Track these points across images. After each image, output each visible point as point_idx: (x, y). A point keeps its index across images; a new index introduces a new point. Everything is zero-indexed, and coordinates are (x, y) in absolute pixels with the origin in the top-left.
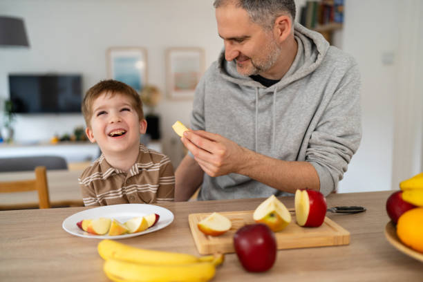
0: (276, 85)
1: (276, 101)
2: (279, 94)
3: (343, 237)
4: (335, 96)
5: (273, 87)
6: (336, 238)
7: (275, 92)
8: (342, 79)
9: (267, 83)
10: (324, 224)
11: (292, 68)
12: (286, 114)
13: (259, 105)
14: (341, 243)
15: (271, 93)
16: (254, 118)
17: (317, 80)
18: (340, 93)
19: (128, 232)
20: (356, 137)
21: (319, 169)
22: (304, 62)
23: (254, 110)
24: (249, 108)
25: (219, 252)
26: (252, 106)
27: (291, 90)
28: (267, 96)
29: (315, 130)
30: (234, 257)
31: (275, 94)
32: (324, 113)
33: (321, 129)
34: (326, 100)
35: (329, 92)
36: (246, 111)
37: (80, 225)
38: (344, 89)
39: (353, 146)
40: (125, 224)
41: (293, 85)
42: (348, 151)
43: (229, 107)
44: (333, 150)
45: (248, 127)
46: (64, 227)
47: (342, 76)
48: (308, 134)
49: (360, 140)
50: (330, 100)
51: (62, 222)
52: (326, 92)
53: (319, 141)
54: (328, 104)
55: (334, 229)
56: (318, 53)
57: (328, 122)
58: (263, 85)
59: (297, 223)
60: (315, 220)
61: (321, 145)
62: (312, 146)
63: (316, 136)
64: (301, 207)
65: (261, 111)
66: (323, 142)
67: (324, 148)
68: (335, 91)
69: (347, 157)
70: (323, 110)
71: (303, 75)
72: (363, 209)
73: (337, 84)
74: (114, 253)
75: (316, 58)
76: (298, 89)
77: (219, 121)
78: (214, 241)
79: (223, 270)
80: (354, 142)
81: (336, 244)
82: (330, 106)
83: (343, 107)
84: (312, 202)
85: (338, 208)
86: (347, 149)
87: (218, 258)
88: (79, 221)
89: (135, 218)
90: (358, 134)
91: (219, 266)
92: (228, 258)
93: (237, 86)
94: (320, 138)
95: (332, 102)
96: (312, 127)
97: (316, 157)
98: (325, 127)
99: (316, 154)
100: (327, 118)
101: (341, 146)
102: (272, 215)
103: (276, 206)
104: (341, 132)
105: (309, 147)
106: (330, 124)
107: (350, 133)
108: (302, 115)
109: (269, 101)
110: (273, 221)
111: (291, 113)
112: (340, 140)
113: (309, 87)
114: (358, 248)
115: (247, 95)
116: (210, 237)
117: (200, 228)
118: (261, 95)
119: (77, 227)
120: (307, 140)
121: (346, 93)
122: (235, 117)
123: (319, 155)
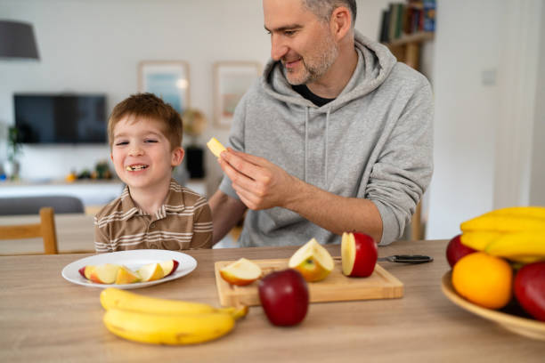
0: (330, 104)
1: (330, 124)
2: (334, 116)
3: (395, 288)
4: (401, 120)
5: (325, 106)
6: (386, 290)
7: (328, 112)
8: (410, 101)
9: (320, 102)
10: (374, 273)
11: (350, 85)
12: (342, 141)
13: (310, 129)
14: (391, 296)
15: (324, 114)
16: (304, 144)
17: (380, 101)
18: (408, 116)
19: (139, 281)
20: (426, 172)
21: (382, 209)
22: (365, 78)
23: (303, 135)
24: (298, 132)
25: (242, 303)
26: (302, 129)
27: (347, 112)
28: (319, 118)
29: (377, 162)
30: (260, 310)
31: (328, 115)
32: (388, 142)
33: (384, 160)
34: (390, 125)
35: (394, 116)
36: (295, 136)
37: (82, 272)
38: (411, 113)
39: (422, 182)
40: (137, 272)
41: (351, 104)
42: (417, 188)
43: (275, 131)
44: (398, 186)
45: (297, 155)
46: (63, 275)
47: (409, 97)
48: (369, 166)
49: (430, 175)
50: (395, 126)
51: (62, 269)
52: (391, 115)
53: (381, 174)
54: (393, 130)
55: (386, 280)
56: (380, 67)
57: (393, 152)
58: (314, 103)
59: (343, 273)
60: (363, 268)
61: (385, 179)
62: (373, 181)
63: (378, 169)
64: (347, 253)
65: (313, 136)
66: (387, 176)
67: (389, 184)
68: (401, 115)
69: (416, 196)
70: (386, 136)
71: (362, 93)
72: (428, 258)
73: (404, 106)
74: (117, 302)
75: (378, 74)
76: (356, 112)
77: (262, 147)
78: (239, 291)
79: (244, 324)
80: (424, 177)
81: (386, 297)
82: (394, 132)
83: (411, 134)
84: (358, 247)
85: (398, 257)
86: (415, 185)
87: (240, 310)
88: (81, 267)
89: (149, 265)
90: (429, 168)
91: (240, 319)
92: (253, 311)
93: (284, 104)
94: (383, 171)
95: (397, 128)
96: (373, 158)
97: (378, 194)
98: (390, 158)
99: (378, 190)
100: (392, 146)
101: (407, 182)
102: (309, 261)
103: (316, 251)
104: (409, 165)
105: (369, 182)
106: (395, 154)
107: (420, 166)
108: (361, 142)
109: (321, 124)
110: (311, 268)
111: (347, 140)
112: (407, 174)
113: (370, 109)
114: (411, 302)
115: (295, 116)
116: (236, 287)
117: (223, 276)
118: (312, 116)
119: (79, 274)
120: (367, 173)
121: (415, 117)
122: (280, 142)
123: (382, 192)
